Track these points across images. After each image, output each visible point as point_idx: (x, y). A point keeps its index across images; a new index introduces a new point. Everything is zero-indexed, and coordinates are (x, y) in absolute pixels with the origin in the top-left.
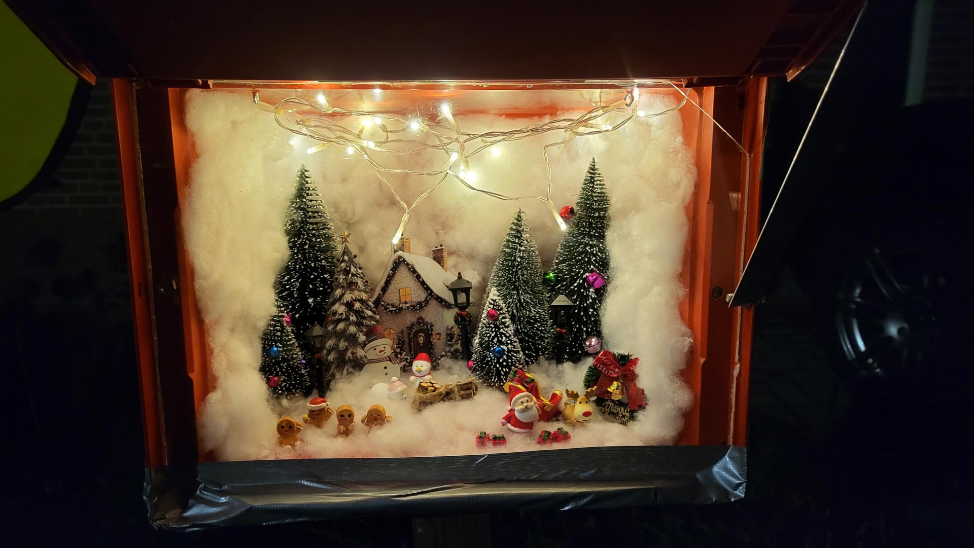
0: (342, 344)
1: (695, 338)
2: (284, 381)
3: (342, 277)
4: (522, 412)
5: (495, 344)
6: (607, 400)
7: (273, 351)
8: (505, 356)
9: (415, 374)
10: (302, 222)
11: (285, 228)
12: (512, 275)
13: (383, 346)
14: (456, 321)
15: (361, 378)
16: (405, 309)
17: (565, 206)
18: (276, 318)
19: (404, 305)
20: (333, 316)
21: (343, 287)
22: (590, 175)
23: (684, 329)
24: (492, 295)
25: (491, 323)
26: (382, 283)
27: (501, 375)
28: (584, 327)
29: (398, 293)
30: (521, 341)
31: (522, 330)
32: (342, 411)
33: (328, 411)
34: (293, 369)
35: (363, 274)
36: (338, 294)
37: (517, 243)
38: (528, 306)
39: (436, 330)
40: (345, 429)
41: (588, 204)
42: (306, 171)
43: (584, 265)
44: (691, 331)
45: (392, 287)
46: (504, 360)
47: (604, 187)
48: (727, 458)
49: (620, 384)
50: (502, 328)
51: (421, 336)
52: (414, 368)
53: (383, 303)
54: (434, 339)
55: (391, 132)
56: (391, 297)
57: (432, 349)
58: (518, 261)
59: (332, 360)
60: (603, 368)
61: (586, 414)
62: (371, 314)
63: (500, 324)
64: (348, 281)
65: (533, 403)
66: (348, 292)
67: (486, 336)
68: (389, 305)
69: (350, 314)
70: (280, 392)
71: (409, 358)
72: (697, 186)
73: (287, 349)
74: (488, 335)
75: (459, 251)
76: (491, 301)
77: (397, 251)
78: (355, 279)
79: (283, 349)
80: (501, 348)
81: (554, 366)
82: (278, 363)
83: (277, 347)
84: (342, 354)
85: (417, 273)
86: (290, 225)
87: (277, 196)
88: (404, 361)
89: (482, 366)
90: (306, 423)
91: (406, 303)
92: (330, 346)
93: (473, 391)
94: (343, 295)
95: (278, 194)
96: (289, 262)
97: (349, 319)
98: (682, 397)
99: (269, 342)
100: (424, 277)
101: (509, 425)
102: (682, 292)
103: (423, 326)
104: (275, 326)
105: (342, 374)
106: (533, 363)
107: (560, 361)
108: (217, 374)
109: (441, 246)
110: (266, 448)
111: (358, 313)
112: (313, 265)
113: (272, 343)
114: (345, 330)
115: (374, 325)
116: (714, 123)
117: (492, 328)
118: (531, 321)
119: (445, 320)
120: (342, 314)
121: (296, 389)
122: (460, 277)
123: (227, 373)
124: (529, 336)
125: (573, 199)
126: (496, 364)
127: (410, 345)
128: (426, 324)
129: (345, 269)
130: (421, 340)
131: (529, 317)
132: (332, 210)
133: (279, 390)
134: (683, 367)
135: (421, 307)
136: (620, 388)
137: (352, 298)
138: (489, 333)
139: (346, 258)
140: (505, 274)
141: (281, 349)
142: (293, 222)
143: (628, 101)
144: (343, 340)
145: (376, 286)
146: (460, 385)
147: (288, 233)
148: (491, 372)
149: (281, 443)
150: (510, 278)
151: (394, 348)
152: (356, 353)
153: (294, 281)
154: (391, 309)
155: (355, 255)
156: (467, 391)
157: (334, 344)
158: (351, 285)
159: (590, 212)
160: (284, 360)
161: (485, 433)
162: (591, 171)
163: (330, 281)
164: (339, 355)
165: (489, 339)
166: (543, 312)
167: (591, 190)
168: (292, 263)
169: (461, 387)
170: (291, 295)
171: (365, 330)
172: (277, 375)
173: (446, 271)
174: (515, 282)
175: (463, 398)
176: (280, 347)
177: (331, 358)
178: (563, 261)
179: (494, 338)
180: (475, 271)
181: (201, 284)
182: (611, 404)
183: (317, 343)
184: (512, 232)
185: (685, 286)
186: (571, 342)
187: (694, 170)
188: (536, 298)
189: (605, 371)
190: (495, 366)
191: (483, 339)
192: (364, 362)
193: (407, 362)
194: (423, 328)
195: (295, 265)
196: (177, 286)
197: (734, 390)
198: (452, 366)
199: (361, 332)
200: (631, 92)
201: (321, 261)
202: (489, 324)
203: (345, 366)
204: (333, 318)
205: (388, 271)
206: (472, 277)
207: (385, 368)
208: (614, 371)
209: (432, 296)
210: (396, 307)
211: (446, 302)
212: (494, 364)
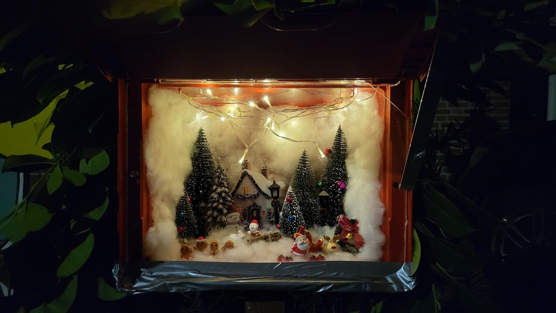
0: (215, 214)
1: (386, 208)
2: (186, 229)
3: (216, 180)
4: (301, 245)
5: (290, 214)
6: (345, 244)
7: (181, 215)
8: (295, 221)
9: (251, 230)
10: (199, 153)
11: (191, 156)
12: (300, 182)
13: (236, 216)
14: (272, 205)
15: (223, 232)
16: (247, 198)
17: (326, 148)
18: (183, 198)
19: (246, 196)
20: (211, 199)
21: (217, 185)
22: (338, 133)
23: (381, 204)
24: (289, 190)
25: (288, 204)
26: (236, 184)
27: (293, 230)
28: (336, 209)
29: (244, 189)
30: (304, 215)
31: (305, 210)
32: (212, 243)
33: (206, 244)
34: (190, 224)
35: (227, 179)
36: (214, 188)
37: (303, 166)
38: (308, 198)
39: (262, 210)
40: (213, 252)
41: (337, 147)
42: (202, 130)
43: (336, 177)
44: (384, 205)
45: (241, 186)
46: (294, 223)
47: (345, 139)
48: (402, 269)
49: (351, 234)
50: (294, 206)
51: (255, 212)
52: (250, 227)
53: (236, 194)
54: (261, 215)
55: (243, 112)
56: (240, 191)
57: (260, 219)
58: (303, 175)
59: (210, 222)
60: (343, 227)
61: (333, 248)
62: (230, 199)
63: (293, 205)
64: (219, 182)
65: (306, 241)
66: (219, 187)
67: (286, 211)
68: (239, 195)
69: (220, 198)
70: (184, 235)
71: (248, 223)
72: (385, 133)
73: (188, 214)
74: (287, 210)
75: (275, 171)
76: (288, 193)
77: (244, 169)
78: (223, 181)
79: (186, 213)
80: (293, 216)
81: (320, 228)
82: (183, 220)
83: (183, 212)
84: (215, 218)
85: (254, 180)
86: (193, 155)
87: (188, 141)
88: (246, 225)
89: (284, 226)
90: (195, 249)
91: (247, 195)
92: (209, 214)
93: (279, 237)
94: (217, 189)
95: (188, 140)
96: (192, 172)
97: (219, 201)
98: (380, 238)
99: (179, 210)
100: (257, 182)
101: (294, 252)
102: (379, 186)
103: (256, 207)
104: (183, 202)
105: (214, 229)
106: (310, 227)
107: (323, 225)
108: (154, 219)
109: (266, 167)
110: (175, 258)
111: (224, 198)
112: (203, 174)
113: (181, 210)
114: (217, 207)
115: (231, 205)
116: (391, 103)
117: (289, 206)
118: (309, 205)
119: (267, 205)
120: (216, 198)
121: (191, 234)
122: (274, 182)
123: (159, 219)
124: (309, 213)
125: (330, 145)
126: (290, 224)
127: (249, 216)
128: (257, 206)
129: (218, 176)
130: (255, 215)
131: (308, 203)
132: (214, 150)
133: (183, 234)
134: (381, 224)
135: (255, 198)
136: (351, 236)
137: (221, 190)
138: (287, 209)
139: (219, 170)
140: (297, 181)
141: (185, 214)
142: (195, 153)
143: (352, 95)
144: (215, 212)
145: (234, 185)
146: (271, 234)
147: (192, 159)
148: (288, 229)
149: (182, 257)
150: (299, 183)
151: (241, 217)
152: (222, 219)
153: (194, 182)
154: (240, 197)
155: (223, 170)
156: (275, 238)
157: (211, 213)
158: (221, 185)
159: (338, 151)
160: (186, 219)
161: (282, 255)
162: (339, 131)
163: (211, 183)
164: (213, 219)
165: (287, 212)
166: (315, 201)
167: (339, 140)
168: (193, 173)
169: (272, 235)
170: (192, 189)
171: (227, 207)
172: (182, 226)
173: (268, 180)
174: (302, 185)
175: (273, 241)
176: (185, 213)
177: (209, 220)
178: (326, 176)
179: (290, 211)
180: (282, 181)
181: (149, 174)
182: (348, 246)
183: (202, 211)
184: (301, 161)
185: (381, 183)
186: (330, 216)
187: (383, 126)
188: (312, 194)
189: (344, 228)
190: (290, 226)
191: (285, 212)
192: (226, 223)
193: (247, 225)
194: (256, 208)
195: (194, 174)
196: (139, 174)
197: (405, 234)
198: (270, 228)
199: (225, 208)
200: (353, 91)
201: (207, 172)
202: (287, 204)
203: (216, 226)
204: (211, 200)
205: (239, 178)
206: (281, 184)
207: (236, 227)
208: (348, 228)
209: (261, 192)
210: (243, 197)
211: (267, 196)
212: (289, 225)
